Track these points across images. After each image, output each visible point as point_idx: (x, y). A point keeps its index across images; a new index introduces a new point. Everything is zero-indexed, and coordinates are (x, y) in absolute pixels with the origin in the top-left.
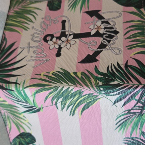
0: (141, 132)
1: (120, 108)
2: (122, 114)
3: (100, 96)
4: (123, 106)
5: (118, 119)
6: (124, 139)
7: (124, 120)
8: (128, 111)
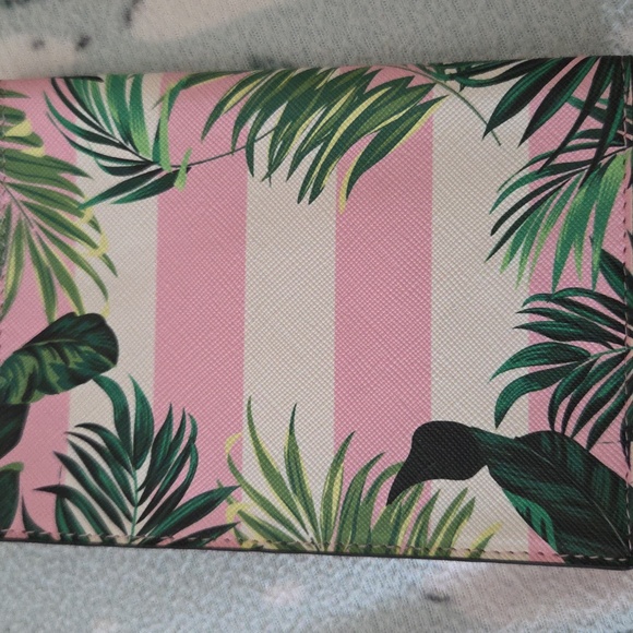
0: (597, 257)
1: (512, 151)
2: (521, 175)
3: (437, 91)
4: (526, 137)
5: (503, 203)
6: (525, 304)
7: (525, 208)
8: (544, 161)
